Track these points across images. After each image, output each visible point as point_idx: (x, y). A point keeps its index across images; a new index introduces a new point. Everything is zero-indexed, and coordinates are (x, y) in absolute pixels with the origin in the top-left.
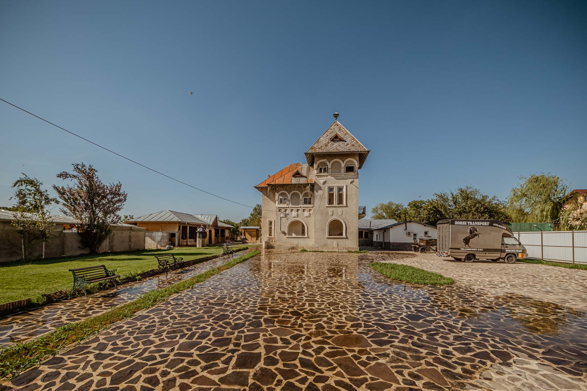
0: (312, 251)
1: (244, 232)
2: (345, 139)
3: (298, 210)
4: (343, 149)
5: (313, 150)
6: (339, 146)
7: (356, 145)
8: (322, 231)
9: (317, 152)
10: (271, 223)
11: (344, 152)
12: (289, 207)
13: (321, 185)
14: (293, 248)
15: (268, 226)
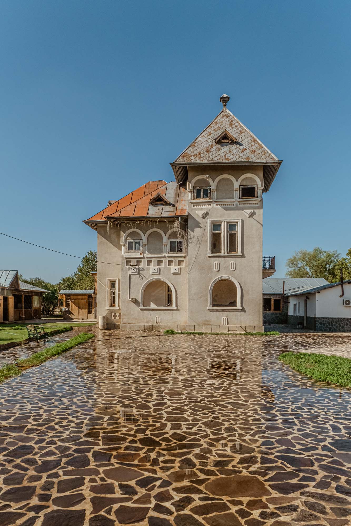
0: (184, 333)
1: (66, 299)
2: (239, 140)
3: (159, 263)
4: (237, 157)
5: (185, 158)
6: (230, 152)
7: (260, 151)
8: (201, 298)
9: (193, 161)
10: (113, 284)
11: (238, 162)
12: (143, 257)
13: (200, 220)
14: (151, 328)
15: (107, 289)
